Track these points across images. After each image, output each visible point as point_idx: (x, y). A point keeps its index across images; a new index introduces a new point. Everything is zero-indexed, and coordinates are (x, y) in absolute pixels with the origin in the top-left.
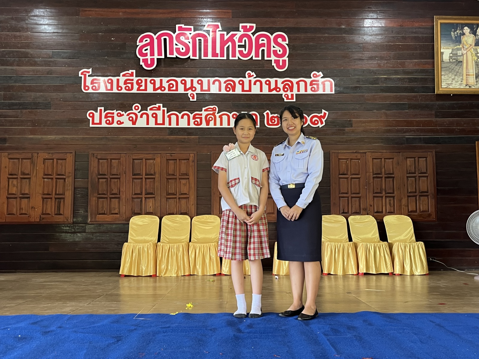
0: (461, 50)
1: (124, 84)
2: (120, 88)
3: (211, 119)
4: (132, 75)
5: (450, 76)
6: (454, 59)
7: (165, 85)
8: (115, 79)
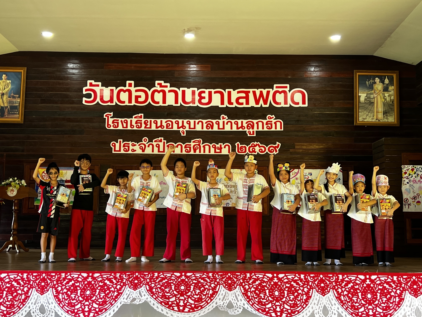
0: (373, 94)
1: (136, 124)
2: (132, 127)
3: (197, 148)
4: (141, 117)
5: (365, 113)
6: (368, 101)
7: (164, 124)
8: (129, 120)
